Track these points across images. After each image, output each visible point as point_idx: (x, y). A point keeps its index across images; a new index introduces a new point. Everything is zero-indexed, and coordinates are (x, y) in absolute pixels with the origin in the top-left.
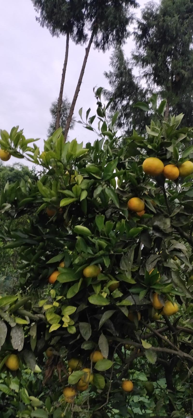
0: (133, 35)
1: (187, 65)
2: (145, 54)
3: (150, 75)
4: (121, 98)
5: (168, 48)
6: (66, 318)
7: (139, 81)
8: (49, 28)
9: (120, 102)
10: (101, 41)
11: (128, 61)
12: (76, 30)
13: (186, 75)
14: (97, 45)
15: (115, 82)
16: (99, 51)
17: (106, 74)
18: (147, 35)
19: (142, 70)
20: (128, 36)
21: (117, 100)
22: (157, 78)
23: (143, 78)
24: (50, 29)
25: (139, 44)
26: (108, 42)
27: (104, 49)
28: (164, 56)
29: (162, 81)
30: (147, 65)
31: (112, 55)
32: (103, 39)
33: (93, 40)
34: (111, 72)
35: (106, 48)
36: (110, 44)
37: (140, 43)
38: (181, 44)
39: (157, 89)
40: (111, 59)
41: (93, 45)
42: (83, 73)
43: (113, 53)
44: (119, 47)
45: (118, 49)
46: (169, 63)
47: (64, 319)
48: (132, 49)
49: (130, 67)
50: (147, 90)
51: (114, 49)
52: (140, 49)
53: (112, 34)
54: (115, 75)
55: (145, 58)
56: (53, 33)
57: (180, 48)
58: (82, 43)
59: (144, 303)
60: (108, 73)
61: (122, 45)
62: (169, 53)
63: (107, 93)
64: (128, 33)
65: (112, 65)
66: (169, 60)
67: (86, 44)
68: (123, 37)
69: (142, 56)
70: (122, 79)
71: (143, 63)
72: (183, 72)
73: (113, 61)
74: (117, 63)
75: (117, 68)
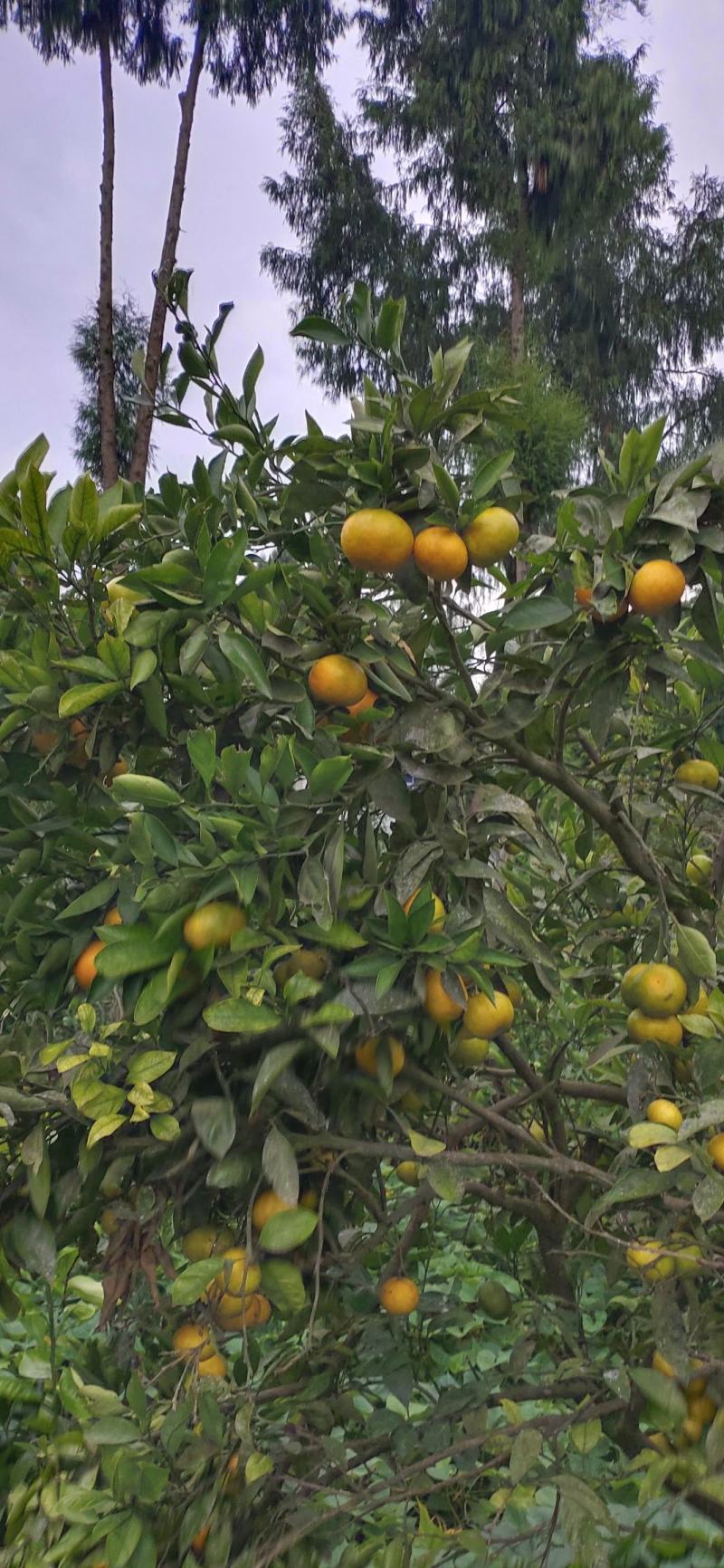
0: (356, 22)
1: (572, 120)
2: (412, 95)
3: (438, 174)
4: (338, 275)
5: (495, 65)
6: (142, 1092)
7: (401, 201)
8: (28, 28)
9: (336, 290)
10: (237, 60)
11: (350, 126)
12: (134, 26)
13: (573, 161)
14: (223, 77)
15: (309, 212)
16: (233, 101)
17: (272, 187)
18: (412, 18)
19: (408, 160)
20: (337, 31)
21: (326, 284)
22: (465, 184)
23: (413, 187)
24: (31, 34)
25: (381, 58)
26: (262, 63)
27: (251, 91)
28: (484, 98)
29: (487, 195)
30: (422, 137)
31: (287, 108)
32: (244, 49)
33: (206, 57)
34: (288, 179)
35: (259, 84)
36: (271, 69)
37: (388, 52)
38: (543, 45)
39: (473, 225)
40: (286, 125)
41: (206, 79)
42: (182, 191)
43: (289, 102)
44: (312, 77)
45: (307, 84)
46: (505, 117)
47: (133, 1097)
48: (361, 82)
49: (360, 149)
50: (436, 234)
51: (292, 88)
52: (389, 76)
53: (277, 30)
54: (305, 188)
55: (411, 111)
56: (48, 47)
57: (541, 57)
58: (164, 74)
59: (399, 1007)
60: (281, 182)
61: (320, 69)
62: (500, 83)
63: (284, 262)
64: (335, 17)
65: (291, 149)
66: (505, 109)
67: (179, 78)
68: (320, 37)
69: (399, 105)
70: (334, 201)
71: (407, 132)
72: (560, 148)
73: (294, 134)
74: (309, 140)
75: (309, 158)
